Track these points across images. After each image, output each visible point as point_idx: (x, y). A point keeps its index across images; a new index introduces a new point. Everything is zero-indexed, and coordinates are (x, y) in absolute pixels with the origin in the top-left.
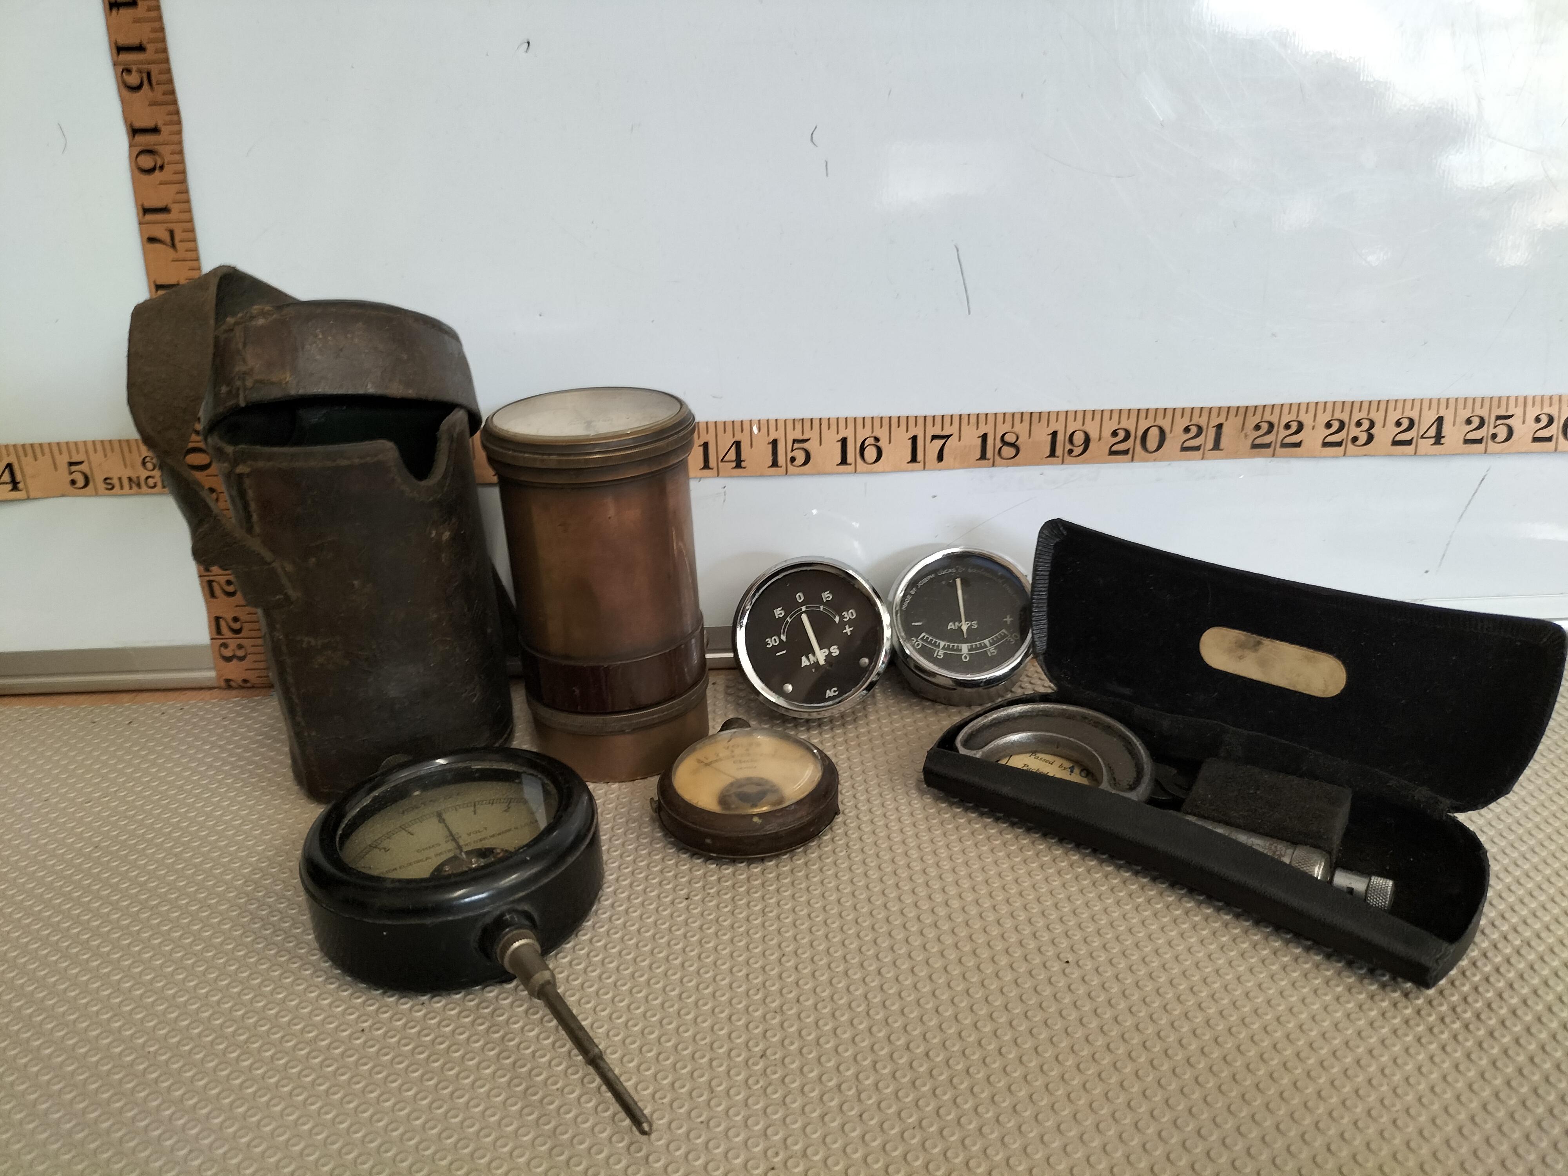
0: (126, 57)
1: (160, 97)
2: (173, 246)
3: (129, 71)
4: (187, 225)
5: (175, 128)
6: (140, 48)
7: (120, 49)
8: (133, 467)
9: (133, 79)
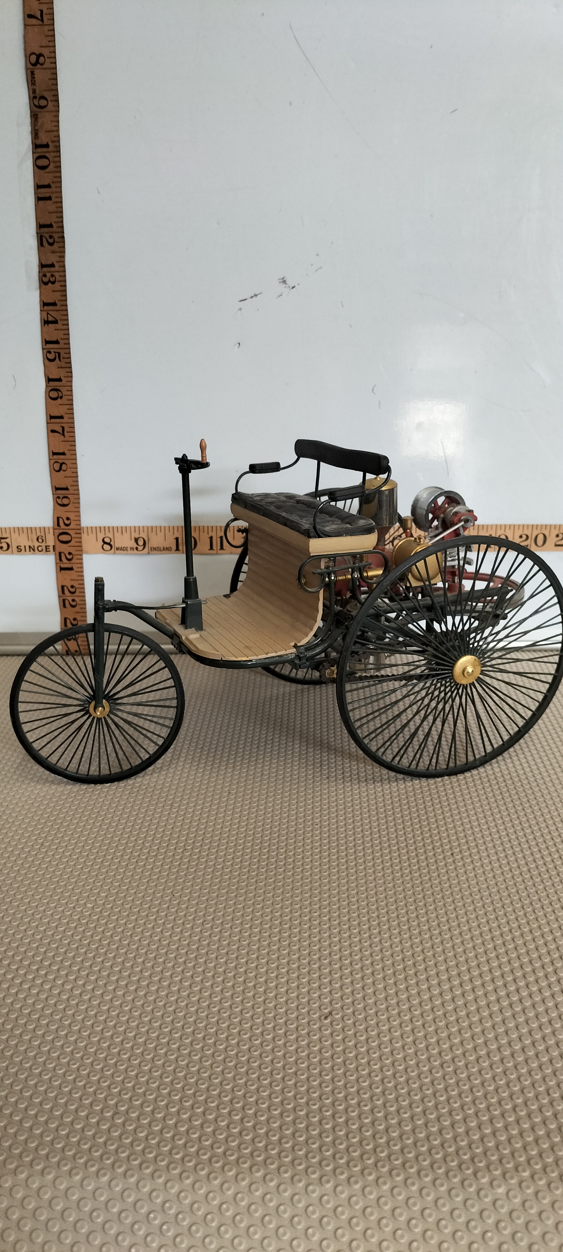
0: (49, 346)
1: (64, 365)
2: (63, 435)
3: (50, 352)
4: (71, 425)
5: (69, 379)
6: (57, 342)
7: (47, 342)
8: (32, 541)
9: (51, 356)
